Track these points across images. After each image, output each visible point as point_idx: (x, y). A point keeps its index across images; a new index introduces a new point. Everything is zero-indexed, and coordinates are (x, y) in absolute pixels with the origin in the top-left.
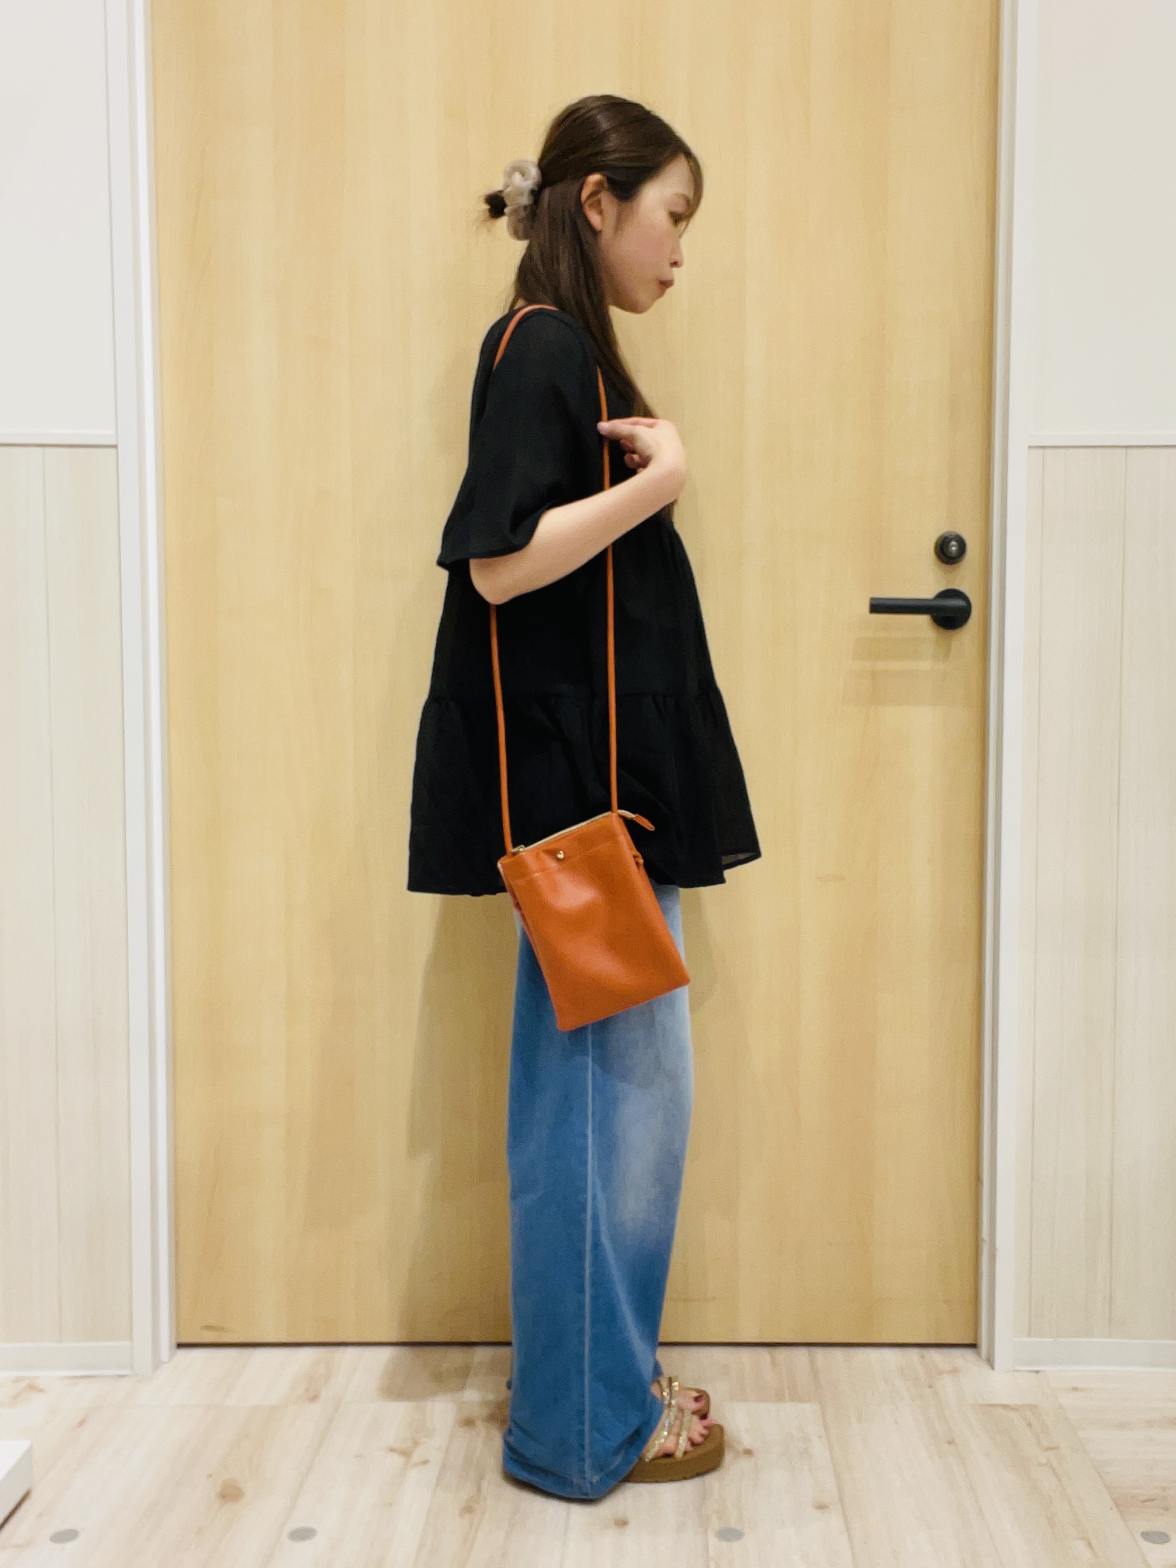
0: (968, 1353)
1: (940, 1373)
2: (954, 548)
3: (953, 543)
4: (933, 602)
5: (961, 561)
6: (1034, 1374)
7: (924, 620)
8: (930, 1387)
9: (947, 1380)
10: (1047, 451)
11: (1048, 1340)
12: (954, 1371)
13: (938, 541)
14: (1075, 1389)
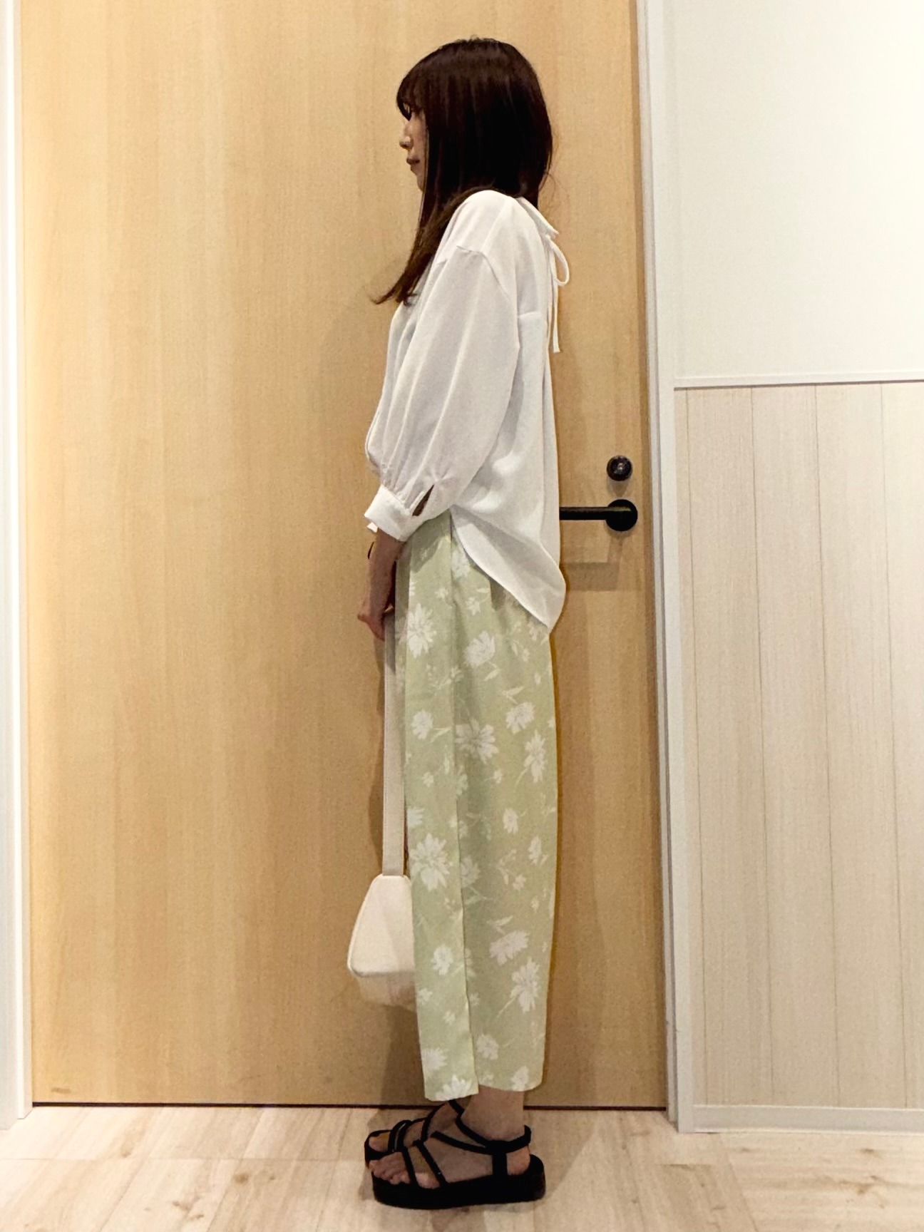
0: (658, 1115)
1: (633, 1135)
2: (621, 467)
3: (621, 464)
4: (607, 510)
5: (627, 478)
6: (709, 1136)
7: (601, 524)
8: (624, 1147)
9: (639, 1140)
10: (691, 393)
11: (721, 1106)
12: (646, 1133)
13: (608, 464)
14: (745, 1150)
